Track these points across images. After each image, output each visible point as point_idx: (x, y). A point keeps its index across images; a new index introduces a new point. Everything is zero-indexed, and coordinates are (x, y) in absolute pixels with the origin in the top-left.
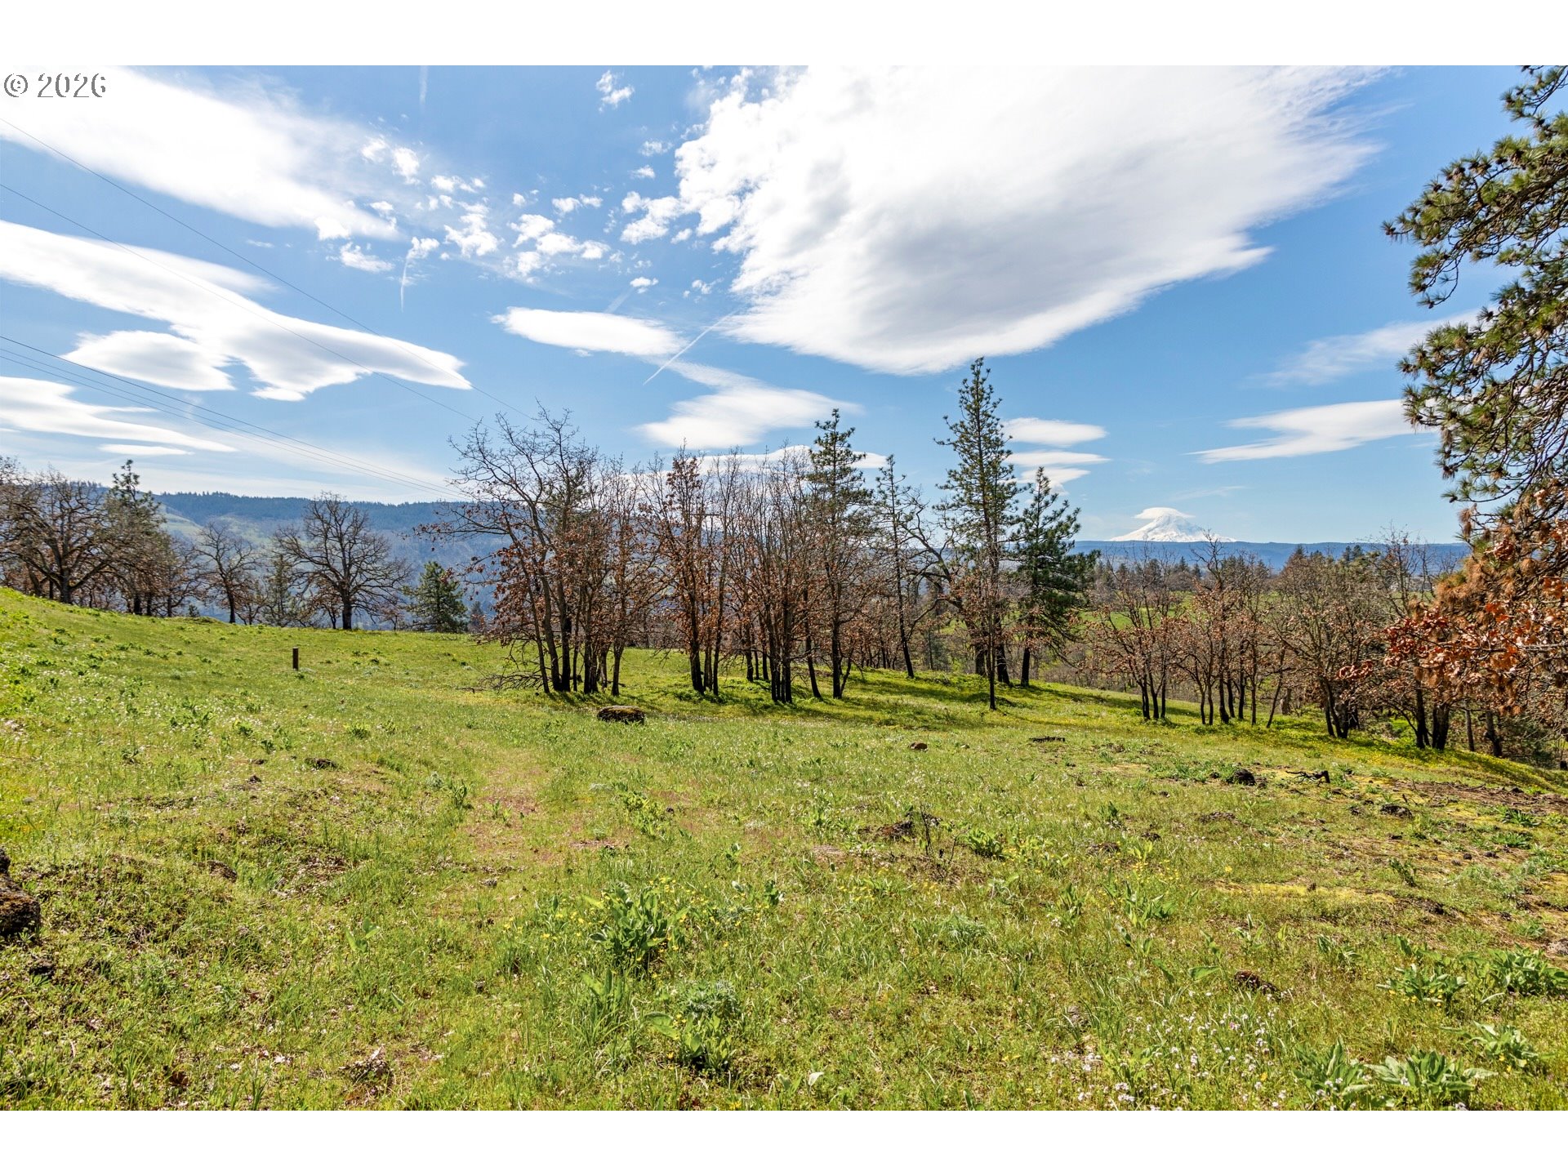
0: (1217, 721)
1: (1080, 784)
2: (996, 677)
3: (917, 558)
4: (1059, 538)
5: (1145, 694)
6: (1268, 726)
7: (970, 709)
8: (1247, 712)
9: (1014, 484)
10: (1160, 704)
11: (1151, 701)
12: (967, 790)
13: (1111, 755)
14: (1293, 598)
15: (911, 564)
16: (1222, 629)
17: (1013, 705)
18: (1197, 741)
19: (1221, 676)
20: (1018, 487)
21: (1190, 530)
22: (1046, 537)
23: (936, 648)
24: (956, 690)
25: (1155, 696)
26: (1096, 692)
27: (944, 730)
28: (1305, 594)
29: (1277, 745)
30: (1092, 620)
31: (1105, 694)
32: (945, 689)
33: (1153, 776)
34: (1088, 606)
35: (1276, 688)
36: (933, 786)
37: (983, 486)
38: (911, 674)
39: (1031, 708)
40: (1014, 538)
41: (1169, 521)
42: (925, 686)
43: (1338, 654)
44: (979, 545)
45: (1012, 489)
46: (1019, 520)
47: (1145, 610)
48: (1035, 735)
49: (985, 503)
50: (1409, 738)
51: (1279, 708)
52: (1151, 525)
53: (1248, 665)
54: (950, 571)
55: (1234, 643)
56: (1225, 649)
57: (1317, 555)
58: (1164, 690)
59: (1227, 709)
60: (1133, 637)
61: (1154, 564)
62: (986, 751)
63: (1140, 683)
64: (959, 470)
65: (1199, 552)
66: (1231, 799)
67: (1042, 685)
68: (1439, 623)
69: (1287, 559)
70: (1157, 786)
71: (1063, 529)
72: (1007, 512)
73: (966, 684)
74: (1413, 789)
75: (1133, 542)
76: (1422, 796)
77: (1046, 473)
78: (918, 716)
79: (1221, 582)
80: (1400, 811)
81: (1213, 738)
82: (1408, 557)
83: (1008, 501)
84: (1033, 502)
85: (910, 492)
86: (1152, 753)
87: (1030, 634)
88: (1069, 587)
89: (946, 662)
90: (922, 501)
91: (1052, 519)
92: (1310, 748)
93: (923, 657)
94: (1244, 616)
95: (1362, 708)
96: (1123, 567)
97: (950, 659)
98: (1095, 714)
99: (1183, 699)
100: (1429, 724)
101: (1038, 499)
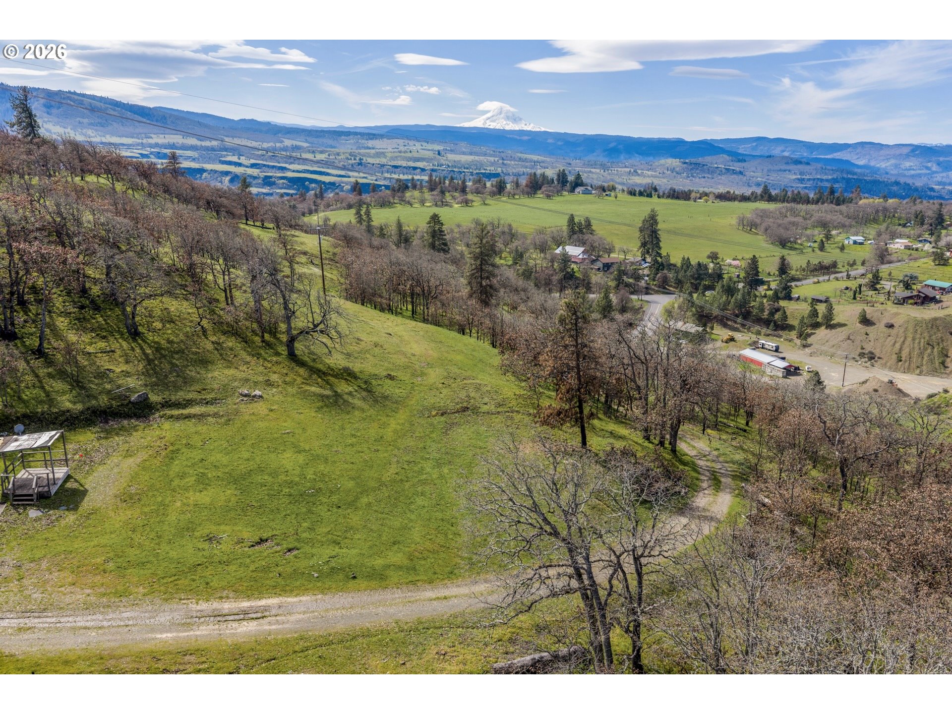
21: (515, 119)
41: (501, 113)
52: (488, 115)
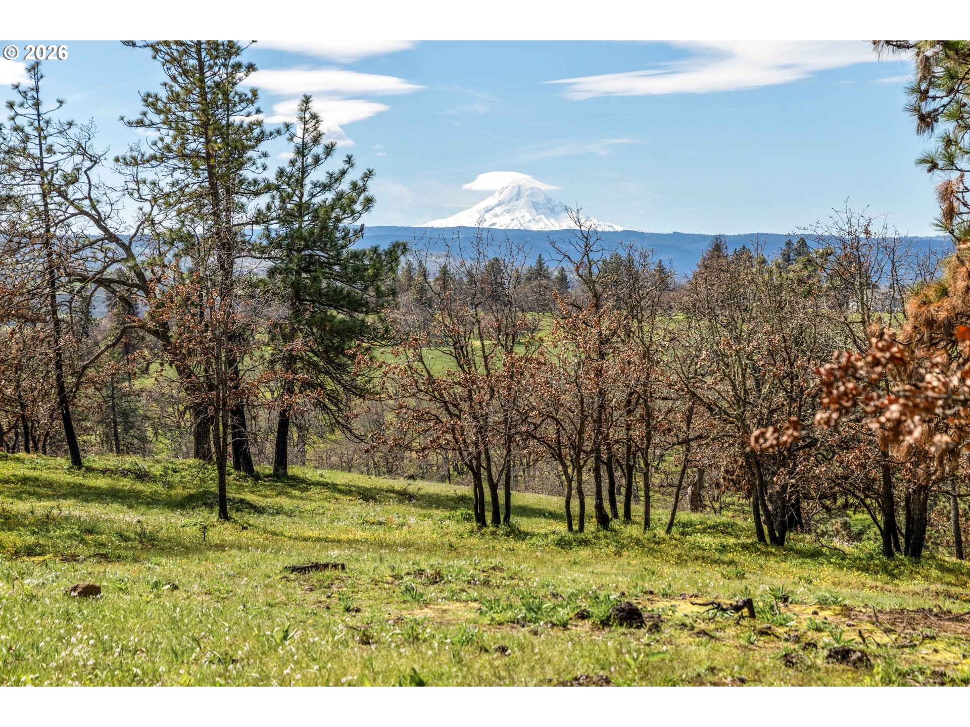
0: (591, 526)
1: (366, 641)
2: (230, 462)
3: (87, 252)
4: (338, 220)
5: (478, 486)
6: (668, 531)
7: (183, 521)
8: (638, 509)
9: (259, 124)
10: (502, 501)
11: (488, 497)
12: (170, 664)
13: (420, 589)
14: (704, 323)
15: (75, 263)
16: (599, 373)
17: (259, 510)
18: (559, 559)
19: (597, 450)
20: (267, 130)
21: (551, 208)
22: (315, 218)
23: (125, 414)
24: (159, 488)
25: (494, 488)
26: (399, 484)
27: (135, 560)
28: (723, 316)
29: (681, 561)
30: (391, 360)
31: (413, 486)
32: (139, 486)
33: (486, 620)
34: (385, 336)
35: (680, 469)
36: (109, 660)
37: (205, 125)
38: (77, 462)
39: (290, 514)
40: (260, 218)
41: (518, 195)
42: (102, 482)
43: (772, 412)
44: (199, 230)
45: (256, 132)
46: (268, 188)
47: (477, 344)
48: (294, 561)
49: (209, 156)
50: (872, 544)
51: (686, 501)
52: (491, 201)
53: (638, 432)
54: (148, 275)
55: (617, 396)
56: (602, 407)
57: (743, 253)
58: (508, 477)
59: (607, 505)
60: (459, 390)
61: (495, 268)
62: (209, 593)
63: (470, 467)
64: (163, 94)
65: (564, 247)
66: (606, 652)
67: (309, 473)
68: (893, 358)
69: (699, 260)
70: (491, 637)
71: (345, 204)
72: (248, 174)
73: (176, 478)
74: (876, 622)
75: (459, 229)
76: (887, 631)
77: (314, 106)
78: (89, 538)
79: (597, 296)
80: (854, 657)
81: (584, 553)
82: (871, 258)
83: (250, 153)
84: (292, 156)
85: (72, 132)
86: (486, 583)
87: (289, 388)
88: (354, 305)
89: (144, 440)
90: (96, 148)
91: (325, 187)
92: (731, 563)
93: (100, 429)
94: (631, 351)
95: (807, 497)
96: (444, 271)
97: (150, 433)
98: (397, 521)
99: (542, 491)
100: (901, 519)
101: (301, 151)
